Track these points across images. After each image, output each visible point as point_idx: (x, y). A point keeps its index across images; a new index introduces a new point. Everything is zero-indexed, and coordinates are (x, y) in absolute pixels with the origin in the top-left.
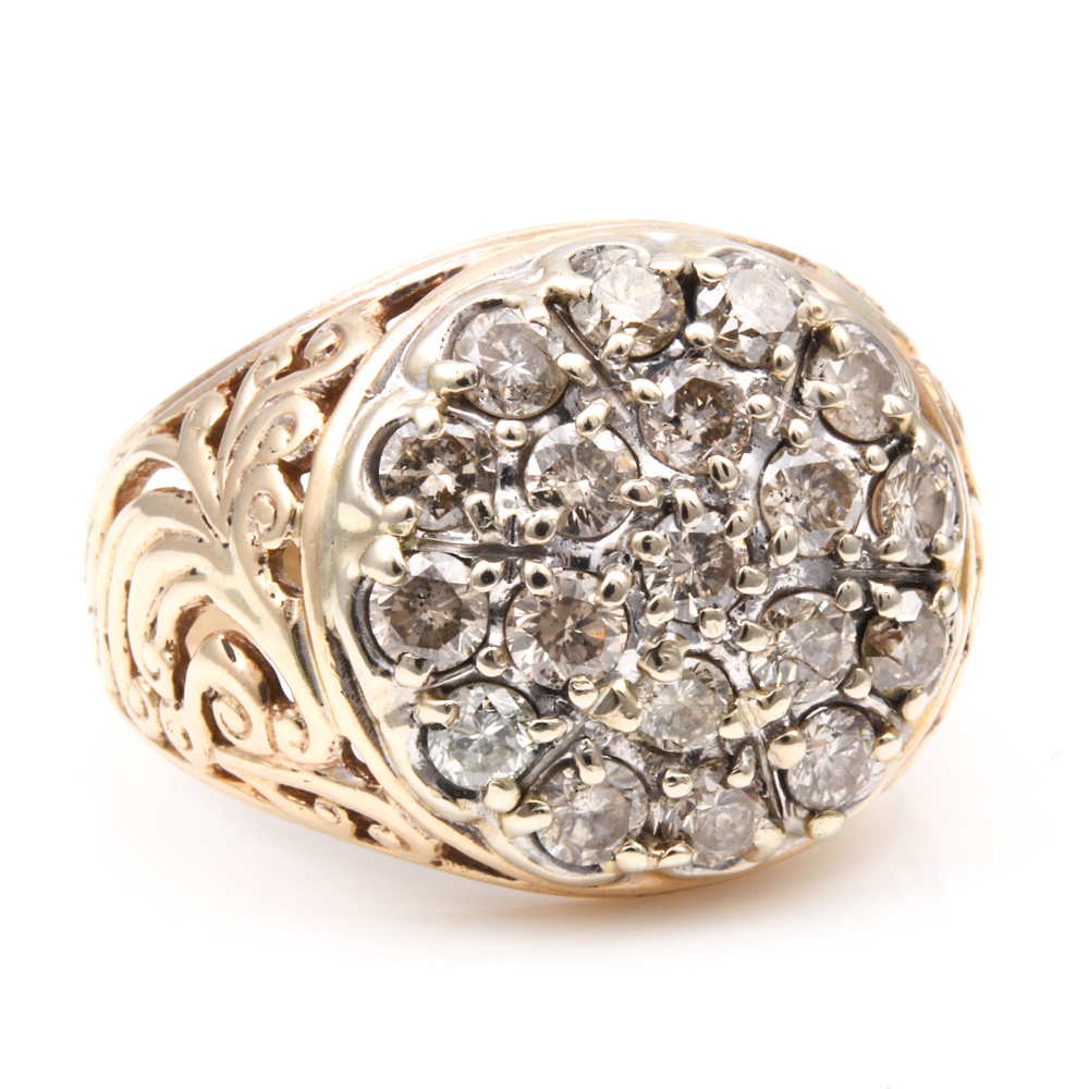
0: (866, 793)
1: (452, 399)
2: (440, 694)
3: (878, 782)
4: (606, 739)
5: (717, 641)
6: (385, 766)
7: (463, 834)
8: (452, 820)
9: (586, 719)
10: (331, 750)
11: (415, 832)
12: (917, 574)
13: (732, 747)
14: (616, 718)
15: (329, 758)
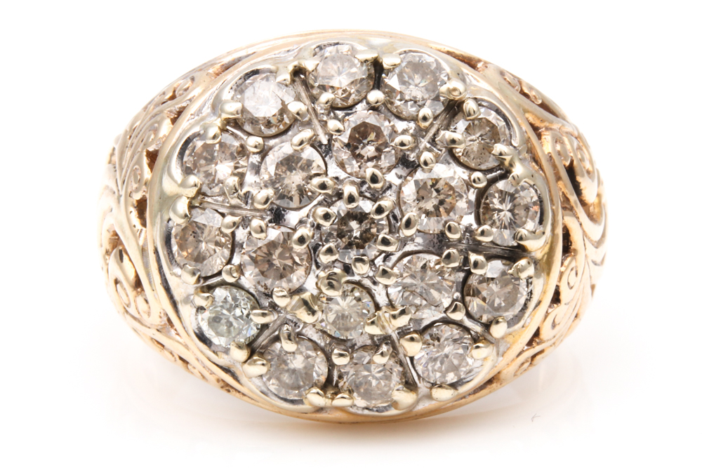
0: (471, 378)
1: (228, 122)
2: (205, 290)
3: (479, 372)
4: (299, 327)
5: (365, 276)
6: (183, 329)
7: (226, 373)
8: (220, 364)
9: (287, 313)
10: (161, 317)
11: (204, 369)
12: (507, 251)
13: (378, 340)
14: (302, 314)
15: (161, 322)
